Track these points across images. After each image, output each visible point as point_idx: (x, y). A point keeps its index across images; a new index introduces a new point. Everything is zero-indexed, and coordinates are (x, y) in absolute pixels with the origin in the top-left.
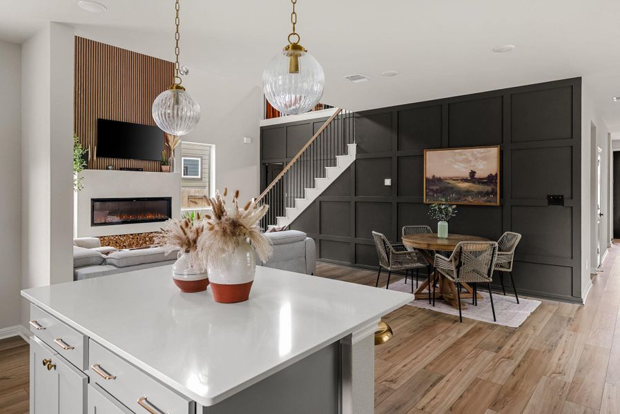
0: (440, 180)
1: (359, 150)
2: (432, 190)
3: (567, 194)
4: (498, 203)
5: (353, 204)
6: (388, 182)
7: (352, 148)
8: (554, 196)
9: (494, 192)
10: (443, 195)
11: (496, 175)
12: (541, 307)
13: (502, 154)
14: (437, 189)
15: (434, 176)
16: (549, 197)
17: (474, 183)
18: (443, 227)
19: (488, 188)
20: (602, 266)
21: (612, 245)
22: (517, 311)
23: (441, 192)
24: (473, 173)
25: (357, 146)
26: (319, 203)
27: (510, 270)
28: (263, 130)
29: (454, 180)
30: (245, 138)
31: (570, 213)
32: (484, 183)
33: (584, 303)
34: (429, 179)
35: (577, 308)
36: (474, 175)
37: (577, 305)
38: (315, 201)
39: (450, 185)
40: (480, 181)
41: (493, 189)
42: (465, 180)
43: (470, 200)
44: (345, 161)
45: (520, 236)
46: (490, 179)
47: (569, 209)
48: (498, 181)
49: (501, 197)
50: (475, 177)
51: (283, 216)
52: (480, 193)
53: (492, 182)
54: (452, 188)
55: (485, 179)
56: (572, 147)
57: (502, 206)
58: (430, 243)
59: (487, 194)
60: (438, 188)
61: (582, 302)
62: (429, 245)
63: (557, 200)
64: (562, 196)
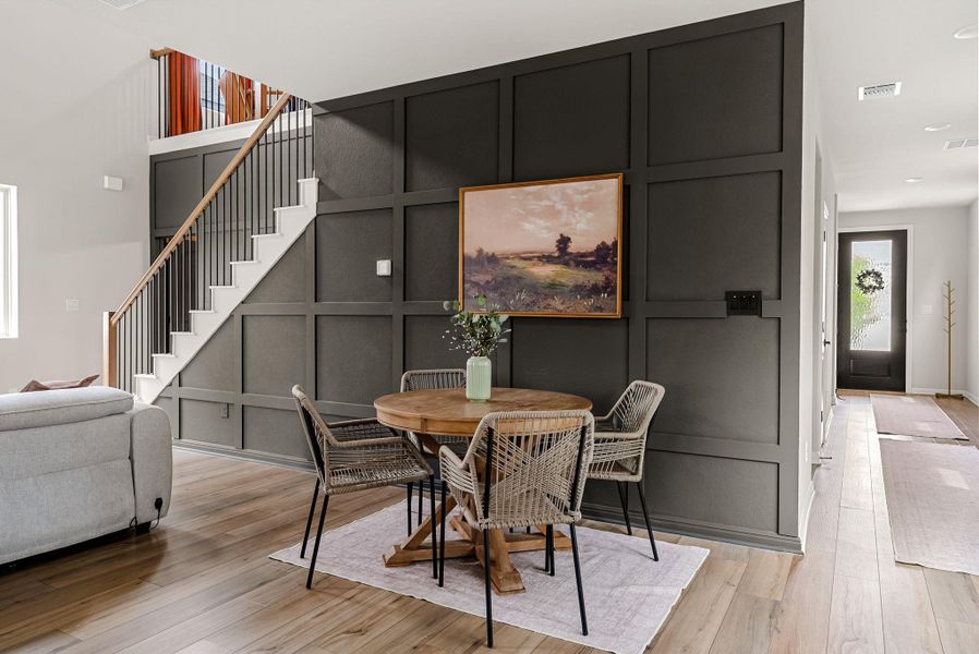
0: (493, 259)
1: (324, 193)
2: (476, 284)
3: (768, 287)
4: (618, 314)
5: (310, 322)
6: (383, 267)
7: (309, 188)
8: (740, 294)
9: (608, 287)
10: (502, 294)
11: (615, 244)
12: (708, 567)
13: (626, 193)
14: (488, 282)
15: (480, 251)
16: (729, 295)
17: (566, 264)
18: (478, 371)
19: (597, 277)
20: (826, 444)
21: (837, 401)
22: (647, 590)
23: (495, 289)
24: (564, 242)
25: (320, 183)
26: (240, 321)
27: (638, 478)
28: (156, 162)
29: (525, 259)
30: (106, 178)
31: (775, 332)
32: (587, 265)
33: (803, 549)
34: (470, 258)
35: (788, 563)
36: (566, 247)
37: (789, 555)
38: (231, 316)
39: (515, 272)
40: (581, 261)
41: (607, 278)
42: (547, 259)
43: (558, 306)
44: (295, 220)
45: (661, 390)
46: (602, 255)
47: (774, 323)
48: (619, 259)
49: (626, 297)
50: (569, 250)
51: (168, 352)
52: (580, 290)
53: (604, 262)
54: (519, 278)
55: (591, 254)
56: (781, 172)
57: (626, 318)
58: (429, 415)
59: (595, 290)
60: (489, 278)
61: (799, 547)
62: (425, 421)
63: (746, 303)
64: (759, 294)
